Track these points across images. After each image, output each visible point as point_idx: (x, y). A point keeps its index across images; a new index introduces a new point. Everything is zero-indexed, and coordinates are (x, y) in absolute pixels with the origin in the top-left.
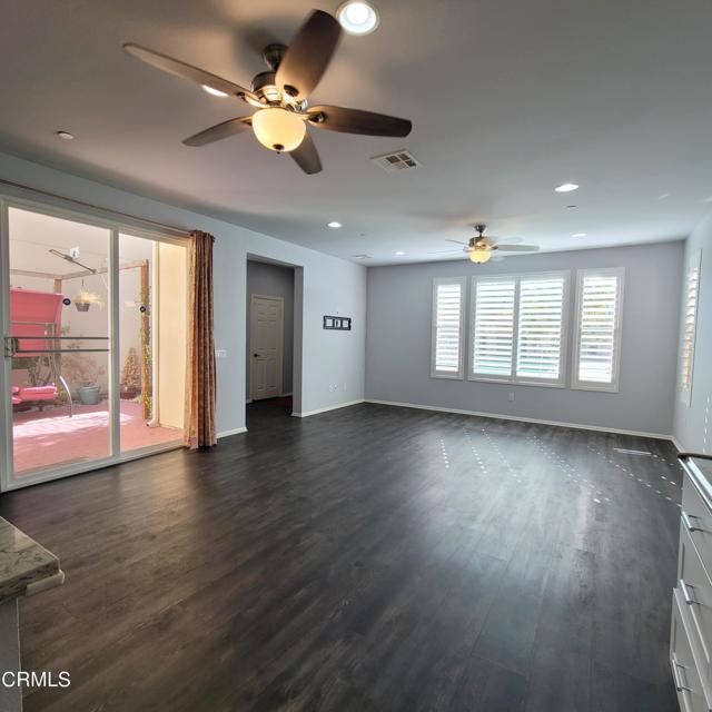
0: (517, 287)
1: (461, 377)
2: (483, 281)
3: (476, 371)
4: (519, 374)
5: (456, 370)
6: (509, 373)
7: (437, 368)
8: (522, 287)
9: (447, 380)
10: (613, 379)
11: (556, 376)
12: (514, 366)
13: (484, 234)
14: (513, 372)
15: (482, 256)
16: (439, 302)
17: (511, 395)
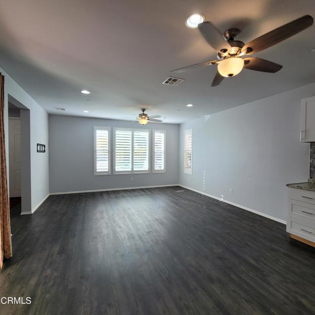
1: (110, 173)
2: (119, 130)
3: (116, 170)
4: (134, 170)
5: (107, 170)
6: (130, 170)
7: (97, 171)
8: (134, 134)
9: (103, 176)
11: (147, 169)
12: (132, 166)
13: (145, 113)
14: (132, 169)
15: (144, 122)
16: (97, 138)
17: (132, 178)
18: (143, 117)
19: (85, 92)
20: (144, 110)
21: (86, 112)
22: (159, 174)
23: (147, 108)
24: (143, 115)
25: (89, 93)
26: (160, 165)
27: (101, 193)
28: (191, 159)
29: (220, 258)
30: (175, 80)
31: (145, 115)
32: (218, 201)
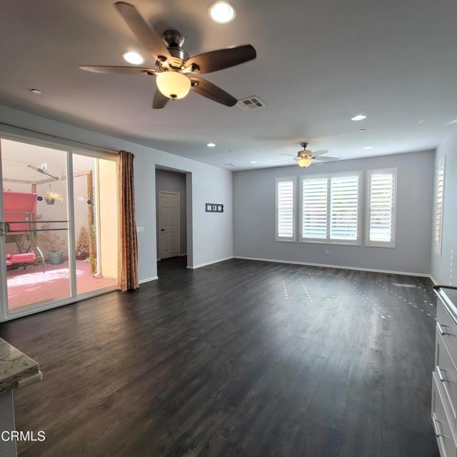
0: (329, 182)
1: (294, 240)
2: (307, 178)
3: (304, 236)
4: (332, 237)
5: (292, 236)
6: (325, 237)
7: (279, 235)
8: (332, 182)
9: (285, 243)
10: (391, 239)
11: (356, 239)
12: (328, 232)
13: (307, 148)
14: (328, 236)
15: (307, 162)
16: (279, 193)
17: (327, 251)
18: (304, 155)
20: (305, 145)
23: (310, 142)
26: (381, 234)
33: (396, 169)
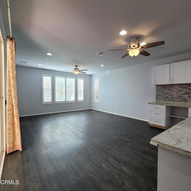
0: (66, 79)
1: (52, 103)
3: (56, 101)
5: (50, 101)
6: (64, 101)
7: (44, 101)
9: (48, 104)
10: (83, 99)
11: (74, 100)
12: (66, 99)
13: (77, 68)
14: (66, 100)
15: (77, 73)
16: (44, 81)
17: (65, 106)
18: (77, 70)
19: (49, 54)
20: (76, 66)
21: (40, 66)
22: (81, 102)
23: (79, 65)
24: (76, 69)
25: (52, 55)
27: (48, 115)
28: (99, 94)
29: (126, 135)
30: (102, 53)
31: (78, 69)
32: (114, 115)
33: (84, 78)
